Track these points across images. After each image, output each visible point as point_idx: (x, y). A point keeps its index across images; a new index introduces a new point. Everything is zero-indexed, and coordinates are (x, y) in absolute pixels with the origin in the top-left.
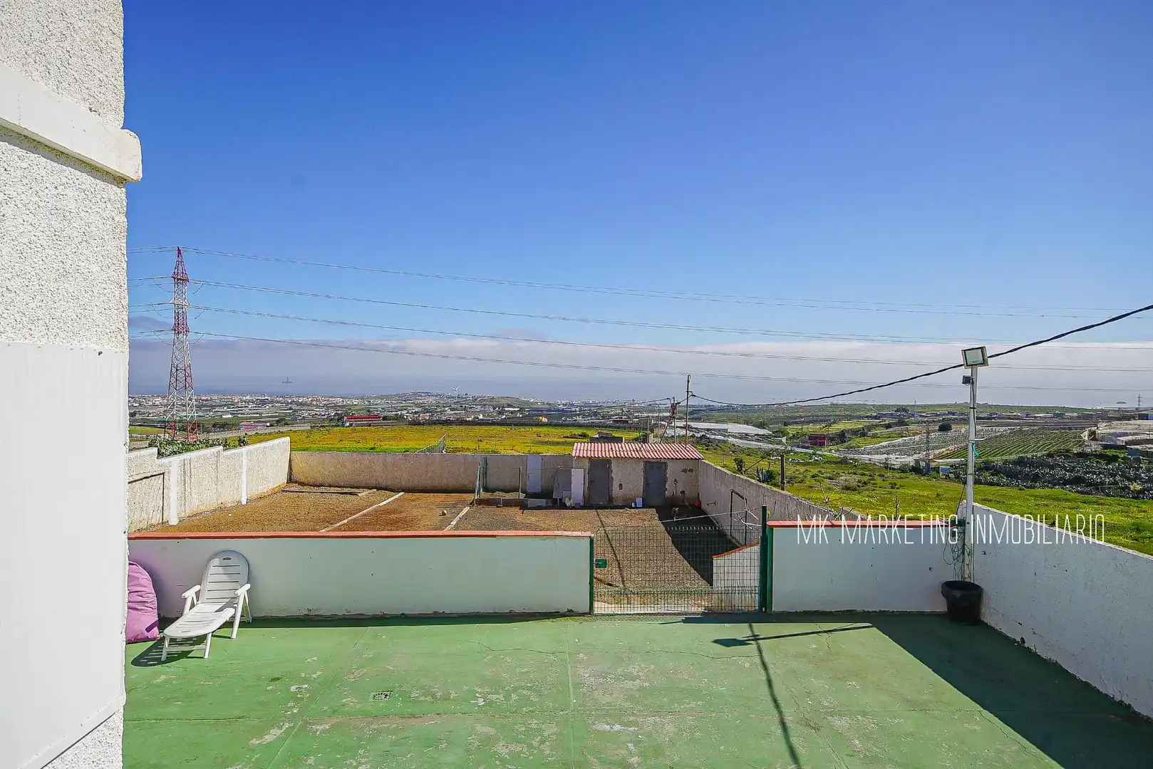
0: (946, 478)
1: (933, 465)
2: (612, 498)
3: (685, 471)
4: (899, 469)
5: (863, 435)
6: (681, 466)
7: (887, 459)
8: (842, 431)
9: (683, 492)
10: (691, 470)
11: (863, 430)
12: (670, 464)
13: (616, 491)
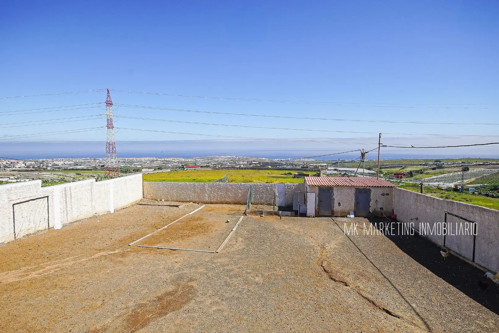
0: (473, 194)
1: (465, 187)
2: (334, 211)
3: (383, 195)
4: (446, 189)
5: (422, 173)
6: (381, 191)
7: (439, 185)
8: (411, 171)
9: (381, 208)
10: (388, 194)
11: (421, 171)
12: (373, 190)
13: (336, 208)
